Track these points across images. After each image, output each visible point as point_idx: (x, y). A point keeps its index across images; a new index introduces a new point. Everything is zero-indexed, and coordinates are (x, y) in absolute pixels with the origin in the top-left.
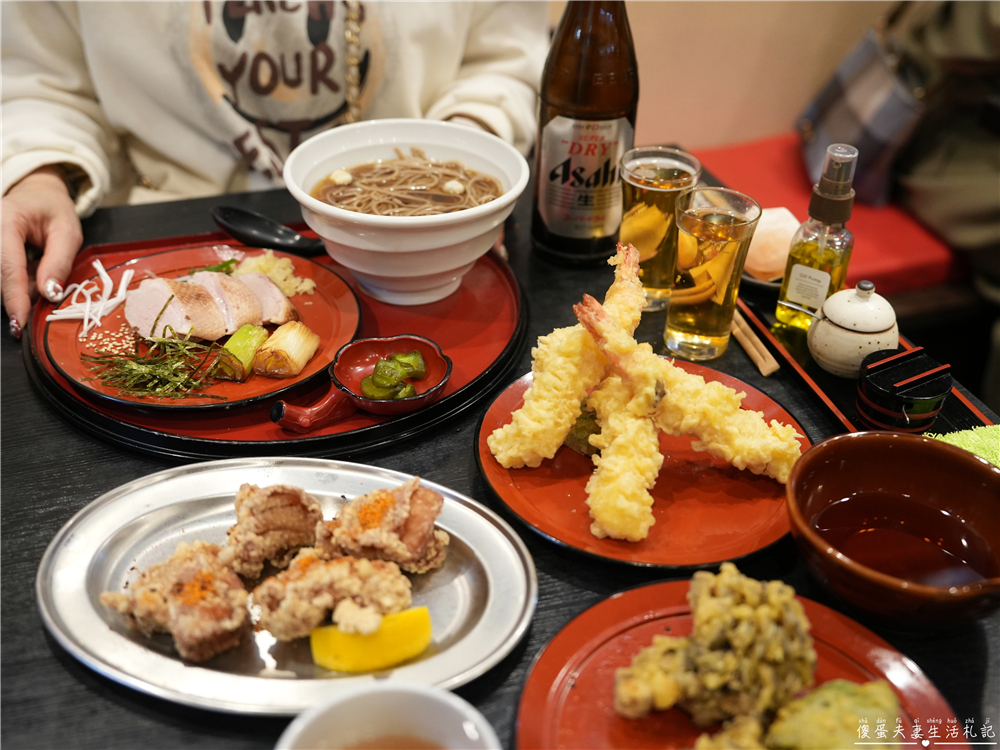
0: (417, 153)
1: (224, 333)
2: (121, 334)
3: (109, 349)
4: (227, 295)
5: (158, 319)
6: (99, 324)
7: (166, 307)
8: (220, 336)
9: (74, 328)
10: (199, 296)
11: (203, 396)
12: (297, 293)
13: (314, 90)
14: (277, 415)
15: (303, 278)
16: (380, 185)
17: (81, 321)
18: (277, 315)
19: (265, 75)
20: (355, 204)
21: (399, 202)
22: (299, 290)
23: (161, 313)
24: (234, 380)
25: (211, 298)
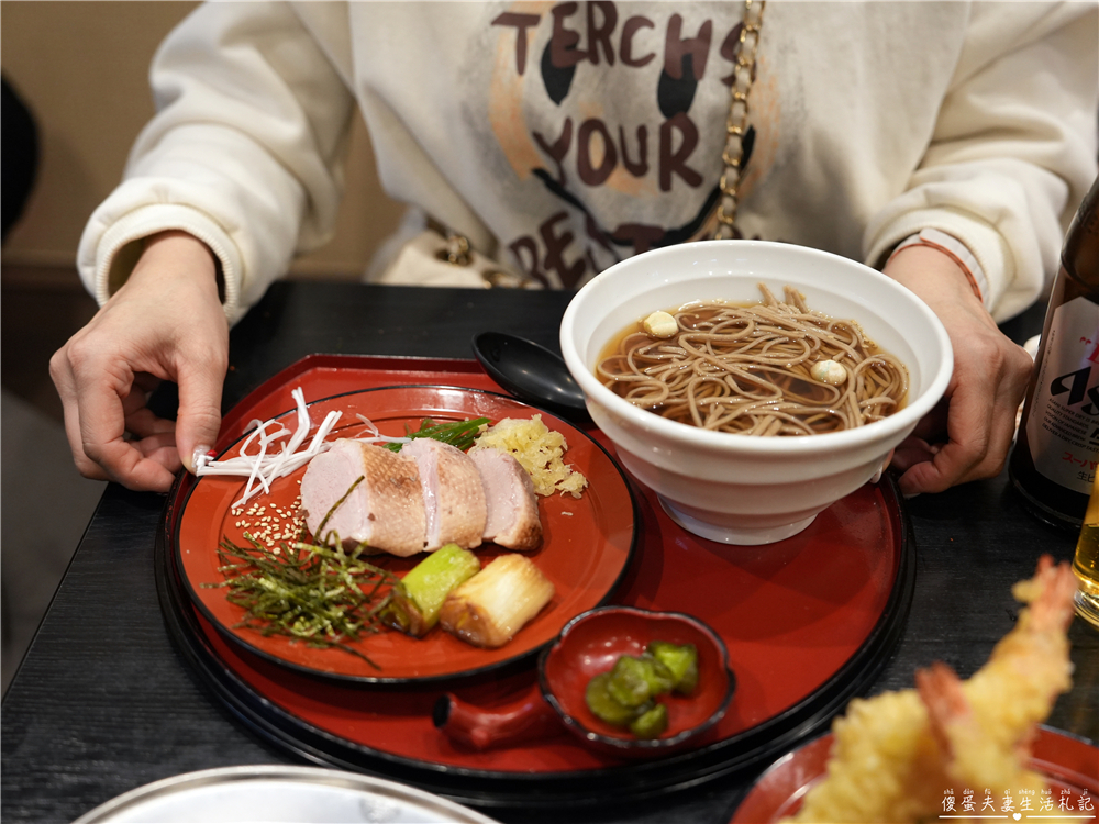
0: (793, 298)
1: (420, 548)
2: (289, 513)
3: (263, 536)
4: (442, 487)
5: (334, 508)
6: (267, 491)
7: (350, 491)
8: (414, 551)
9: (232, 488)
10: (402, 481)
11: (354, 653)
12: (558, 492)
13: (665, 185)
14: (440, 717)
15: (574, 469)
16: (716, 347)
17: (246, 478)
18: (506, 532)
19: (597, 156)
20: (664, 377)
21: (734, 385)
22: (560, 487)
23: (341, 501)
24: (406, 632)
25: (418, 485)
